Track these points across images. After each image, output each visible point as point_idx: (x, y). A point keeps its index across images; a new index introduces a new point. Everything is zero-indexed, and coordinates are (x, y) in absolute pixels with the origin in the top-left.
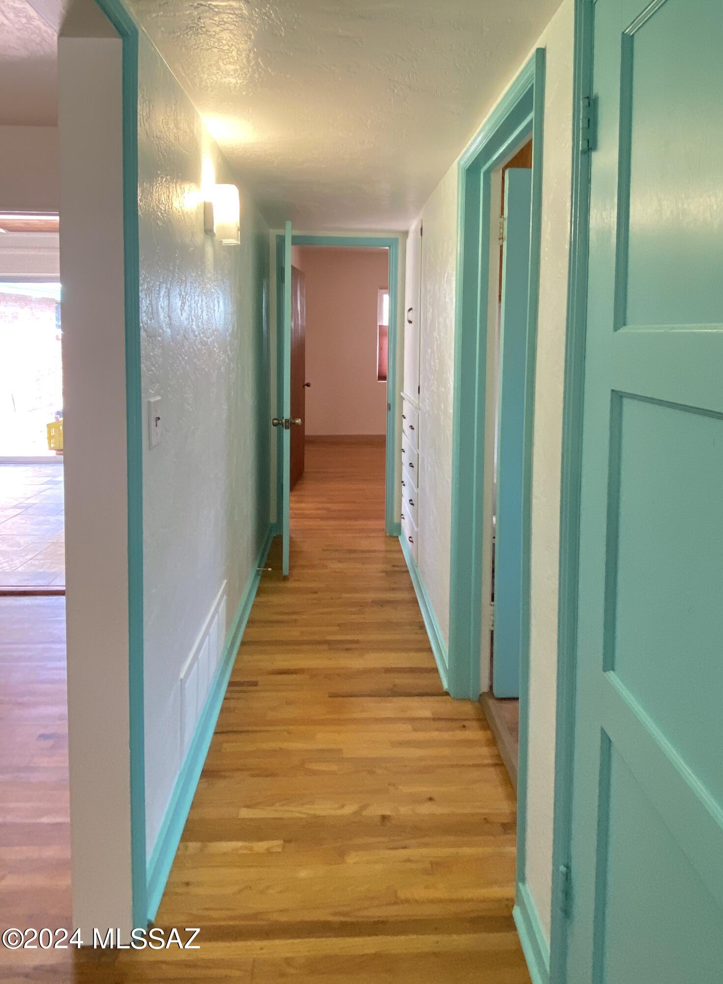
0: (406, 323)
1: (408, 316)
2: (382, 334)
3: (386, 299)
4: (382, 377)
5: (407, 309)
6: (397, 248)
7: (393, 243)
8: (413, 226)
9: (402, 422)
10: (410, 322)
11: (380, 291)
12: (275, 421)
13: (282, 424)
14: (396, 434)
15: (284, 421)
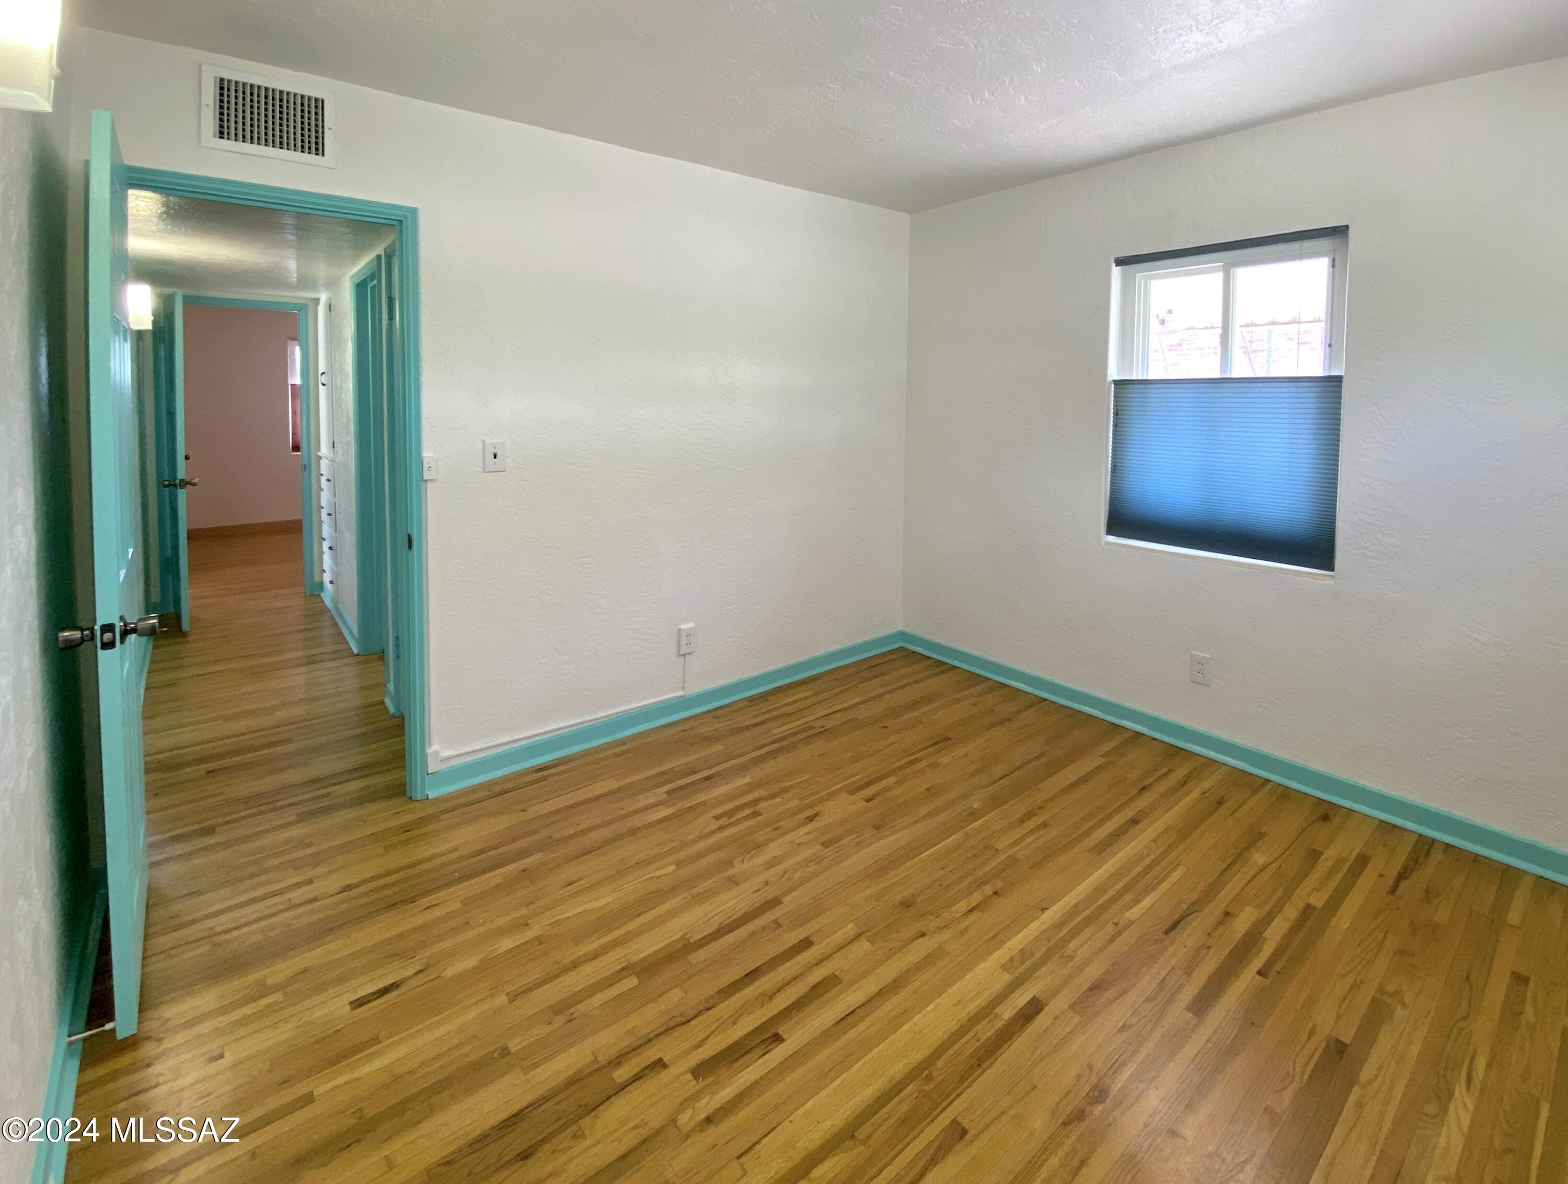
0: (321, 386)
1: (323, 379)
2: (294, 396)
3: (297, 350)
4: (296, 448)
5: (320, 373)
6: (307, 313)
7: (303, 307)
8: (323, 297)
9: (320, 479)
10: (324, 385)
11: (291, 343)
12: (166, 483)
13: (175, 486)
14: (314, 494)
15: (177, 481)
